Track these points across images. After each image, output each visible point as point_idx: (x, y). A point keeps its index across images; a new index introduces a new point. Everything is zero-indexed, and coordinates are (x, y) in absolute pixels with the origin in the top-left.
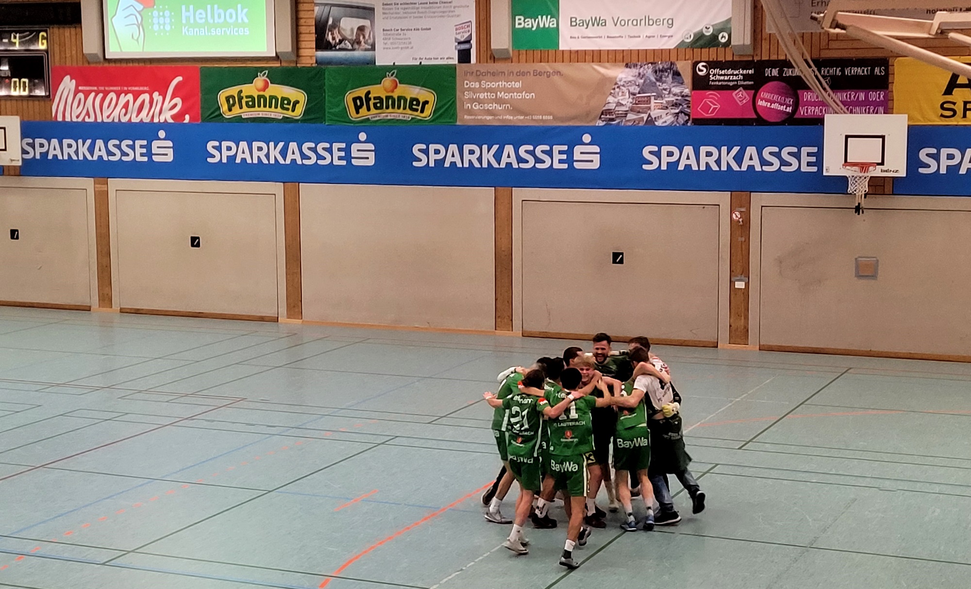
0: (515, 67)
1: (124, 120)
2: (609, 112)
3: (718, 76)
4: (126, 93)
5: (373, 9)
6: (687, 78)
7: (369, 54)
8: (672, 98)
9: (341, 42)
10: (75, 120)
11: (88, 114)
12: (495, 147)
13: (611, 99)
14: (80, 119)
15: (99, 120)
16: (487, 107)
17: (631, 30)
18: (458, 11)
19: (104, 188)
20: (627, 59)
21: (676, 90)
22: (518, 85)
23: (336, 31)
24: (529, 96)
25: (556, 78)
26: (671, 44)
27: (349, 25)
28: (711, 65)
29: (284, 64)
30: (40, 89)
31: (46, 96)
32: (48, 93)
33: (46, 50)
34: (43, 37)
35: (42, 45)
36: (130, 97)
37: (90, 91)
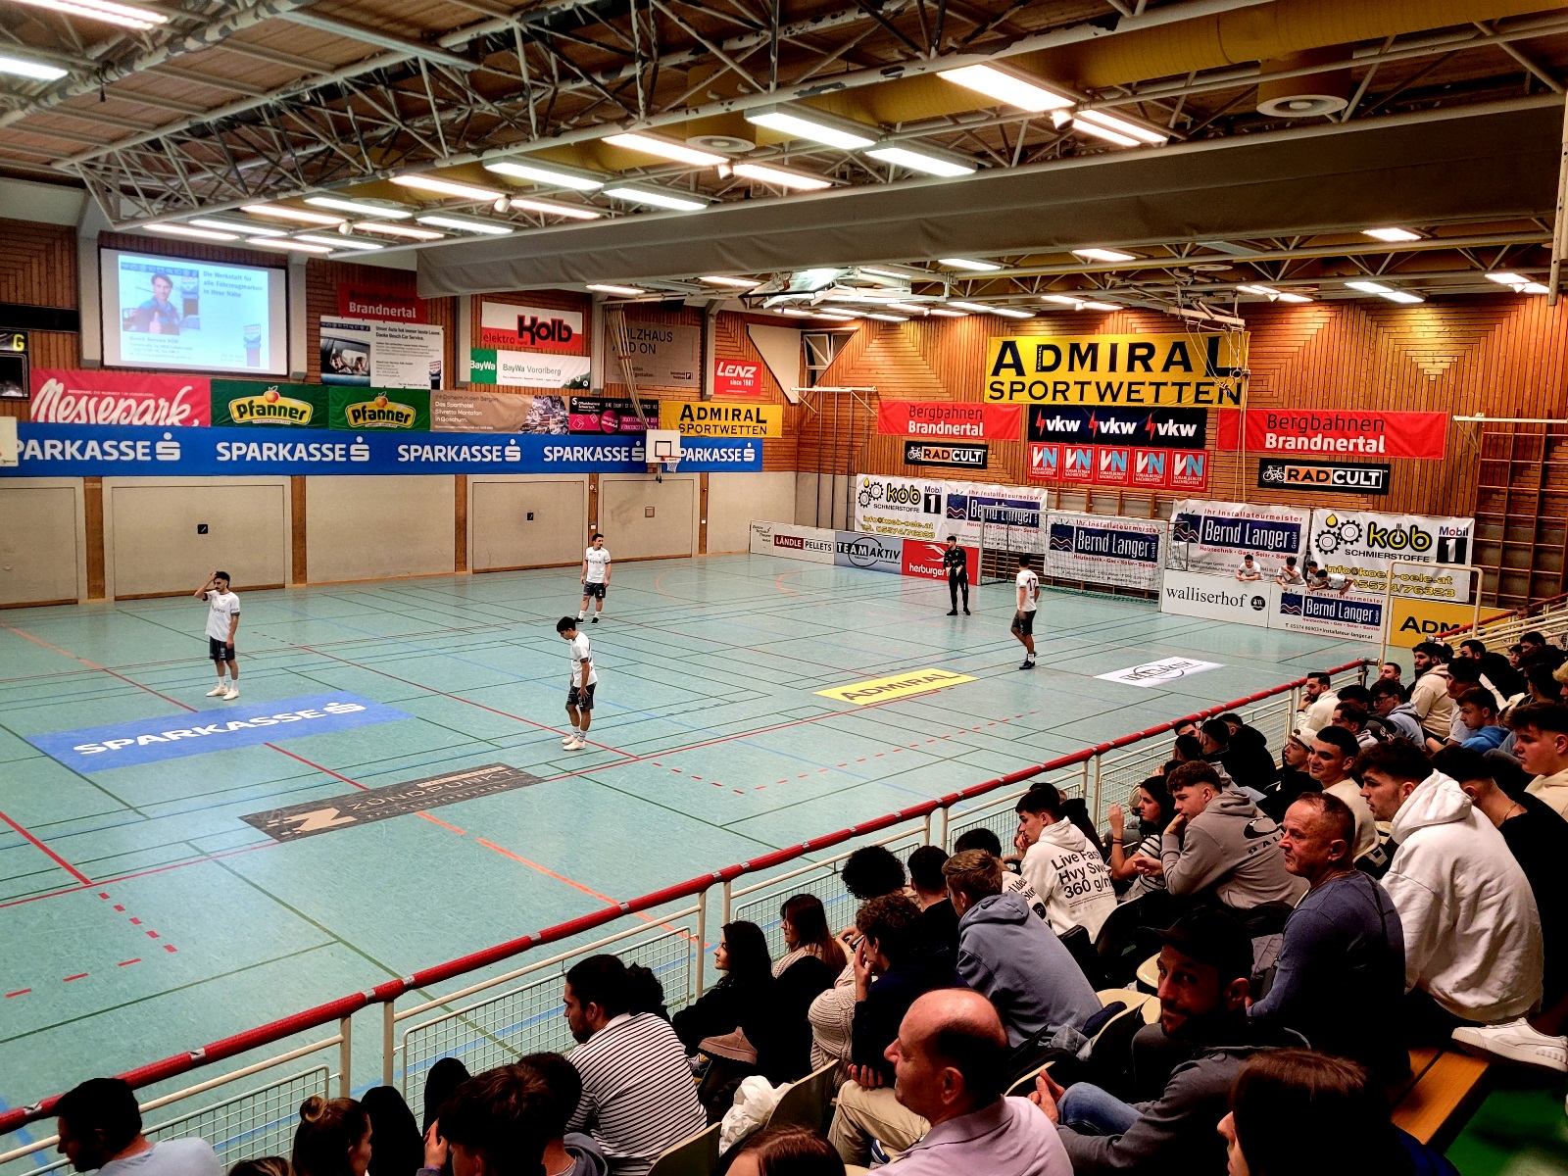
0: (469, 394)
1: (124, 422)
2: (527, 425)
3: (583, 405)
4: (126, 398)
5: (368, 346)
6: (567, 406)
7: (366, 378)
8: (560, 418)
9: (343, 367)
10: (60, 421)
11: (78, 415)
12: (456, 447)
13: (528, 417)
14: (68, 421)
15: (93, 422)
16: (451, 420)
17: (537, 375)
18: (431, 353)
19: (97, 485)
20: (536, 393)
21: (562, 413)
22: (471, 406)
23: (338, 359)
24: (478, 413)
25: (495, 403)
26: (559, 385)
27: (350, 356)
28: (580, 399)
29: (292, 382)
30: (14, 389)
31: (23, 398)
32: (26, 395)
33: (25, 352)
34: (19, 340)
35: (17, 347)
36: (132, 402)
37: (82, 395)
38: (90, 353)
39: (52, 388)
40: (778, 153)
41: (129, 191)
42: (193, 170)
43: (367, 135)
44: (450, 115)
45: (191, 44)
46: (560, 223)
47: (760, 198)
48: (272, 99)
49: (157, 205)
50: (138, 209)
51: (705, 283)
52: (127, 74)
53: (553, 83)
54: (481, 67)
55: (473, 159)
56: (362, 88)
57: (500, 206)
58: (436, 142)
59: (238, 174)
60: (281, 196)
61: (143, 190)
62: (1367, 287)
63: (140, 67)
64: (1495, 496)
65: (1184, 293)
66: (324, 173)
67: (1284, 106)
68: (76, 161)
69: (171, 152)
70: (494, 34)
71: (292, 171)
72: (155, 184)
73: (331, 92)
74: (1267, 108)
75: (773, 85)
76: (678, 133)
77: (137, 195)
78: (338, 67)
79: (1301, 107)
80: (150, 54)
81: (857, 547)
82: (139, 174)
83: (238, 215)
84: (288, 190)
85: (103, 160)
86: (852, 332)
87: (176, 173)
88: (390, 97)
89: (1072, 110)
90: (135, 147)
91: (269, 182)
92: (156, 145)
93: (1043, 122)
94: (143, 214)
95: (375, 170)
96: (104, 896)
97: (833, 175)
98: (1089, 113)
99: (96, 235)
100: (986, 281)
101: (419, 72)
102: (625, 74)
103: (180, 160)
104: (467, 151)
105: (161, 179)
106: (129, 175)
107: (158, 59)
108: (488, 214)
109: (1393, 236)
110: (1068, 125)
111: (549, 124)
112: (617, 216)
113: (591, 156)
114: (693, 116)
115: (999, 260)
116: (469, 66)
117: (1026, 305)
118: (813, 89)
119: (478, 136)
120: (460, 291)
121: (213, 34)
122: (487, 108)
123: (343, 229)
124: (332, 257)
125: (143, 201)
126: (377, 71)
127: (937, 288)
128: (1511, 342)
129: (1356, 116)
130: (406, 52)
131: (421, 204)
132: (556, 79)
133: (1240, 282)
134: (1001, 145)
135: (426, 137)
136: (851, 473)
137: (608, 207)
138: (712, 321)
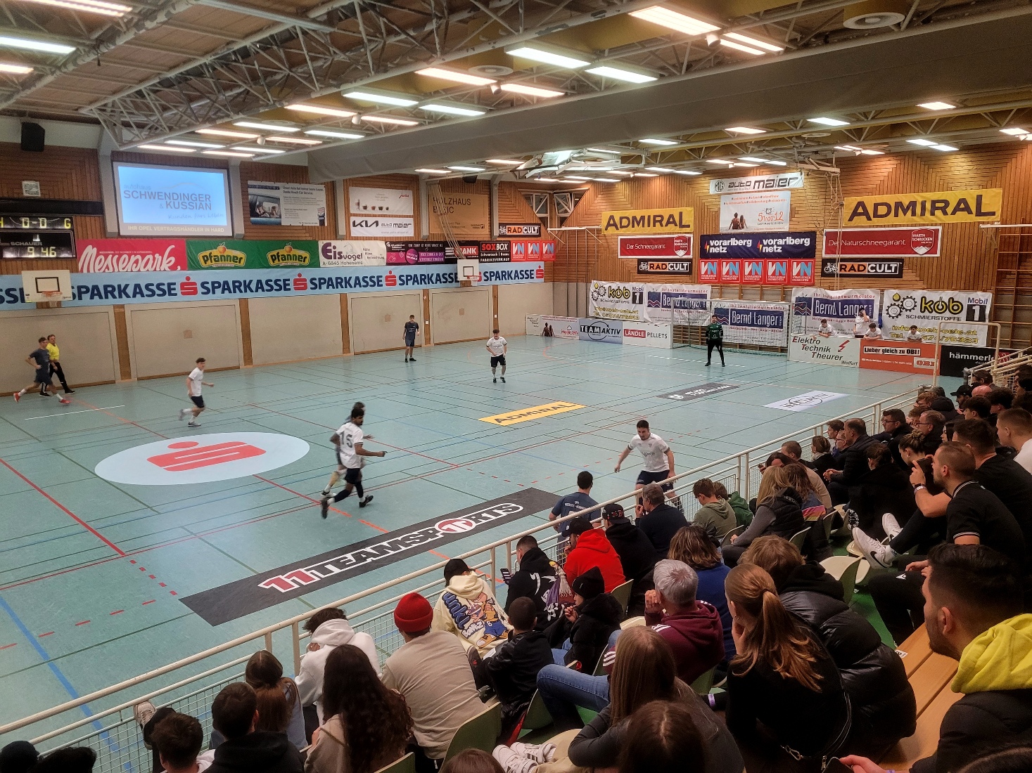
1: (135, 270)
4: (135, 255)
10: (96, 271)
11: (108, 267)
14: (102, 271)
15: (116, 271)
19: (122, 310)
29: (236, 240)
30: (67, 253)
31: (73, 258)
32: (74, 256)
33: (72, 229)
34: (67, 222)
35: (67, 227)
36: (139, 257)
37: (108, 254)
38: (111, 228)
39: (90, 251)
40: (531, 75)
41: (127, 125)
42: (165, 109)
43: (269, 79)
44: (320, 63)
45: (149, 24)
46: (395, 130)
47: (518, 106)
48: (208, 60)
49: (145, 132)
50: (132, 136)
51: (490, 164)
52: (112, 47)
53: (383, 38)
54: (336, 30)
55: (337, 90)
56: (264, 49)
57: (354, 121)
58: (312, 82)
59: (191, 109)
60: (219, 122)
61: (135, 124)
62: (921, 142)
63: (121, 42)
64: (1008, 276)
65: (799, 153)
66: (245, 106)
67: (862, 21)
68: (93, 107)
69: (150, 100)
70: (343, 7)
71: (224, 106)
72: (142, 119)
73: (245, 53)
74: (850, 23)
75: (521, 29)
76: (463, 65)
77: (132, 127)
78: (246, 36)
79: (873, 21)
80: (125, 33)
81: (593, 328)
82: (132, 113)
83: (193, 136)
84: (222, 117)
85: (110, 105)
86: (585, 191)
87: (153, 111)
88: (282, 54)
89: (719, 33)
90: (129, 96)
91: (211, 113)
92: (140, 93)
93: (700, 43)
94: (137, 139)
95: (274, 101)
96: (133, 562)
97: (567, 88)
98: (731, 35)
99: (109, 153)
100: (669, 153)
101: (297, 34)
102: (428, 28)
103: (157, 103)
104: (331, 86)
105: (146, 116)
106: (126, 114)
107: (130, 36)
108: (347, 126)
109: (937, 106)
110: (717, 43)
111: (381, 64)
112: (429, 123)
113: (410, 85)
114: (471, 53)
115: (677, 138)
116: (328, 29)
117: (697, 166)
118: (548, 29)
119: (337, 76)
120: (335, 178)
121: (162, 17)
122: (341, 57)
123: (259, 141)
124: (254, 160)
125: (136, 131)
126: (272, 36)
127: (637, 159)
128: (1018, 174)
129: (911, 25)
130: (289, 23)
131: (305, 122)
132: (385, 35)
133: (836, 144)
134: (674, 61)
135: (305, 79)
136: (588, 281)
137: (424, 118)
138: (495, 189)
